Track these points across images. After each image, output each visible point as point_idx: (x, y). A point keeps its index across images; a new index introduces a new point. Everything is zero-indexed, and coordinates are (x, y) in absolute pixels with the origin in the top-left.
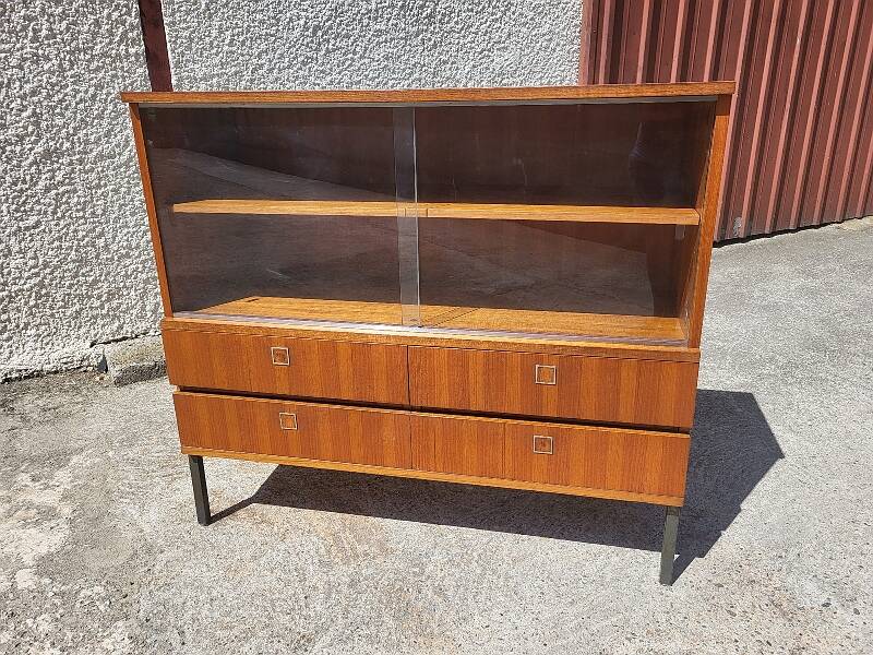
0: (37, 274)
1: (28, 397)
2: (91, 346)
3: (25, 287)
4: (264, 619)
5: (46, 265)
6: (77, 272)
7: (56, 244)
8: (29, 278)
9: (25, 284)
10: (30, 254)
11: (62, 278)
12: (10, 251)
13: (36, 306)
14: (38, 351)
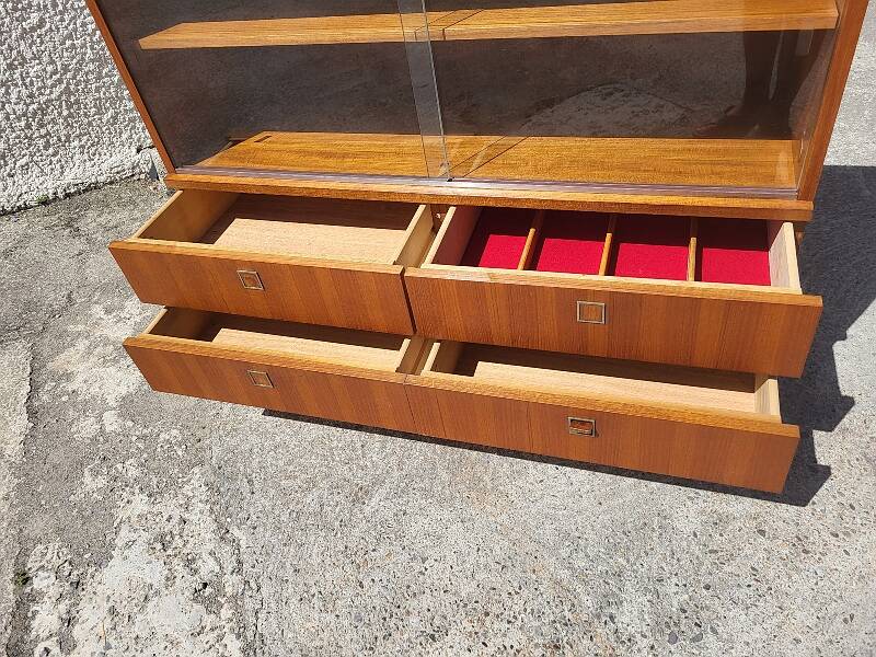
0: (60, 81)
1: (90, 214)
2: (138, 151)
3: (53, 96)
4: (323, 468)
5: (66, 69)
6: (100, 72)
7: (68, 43)
8: (54, 86)
9: (51, 92)
10: (45, 59)
11: (87, 81)
12: (24, 58)
13: (71, 115)
14: (88, 163)
